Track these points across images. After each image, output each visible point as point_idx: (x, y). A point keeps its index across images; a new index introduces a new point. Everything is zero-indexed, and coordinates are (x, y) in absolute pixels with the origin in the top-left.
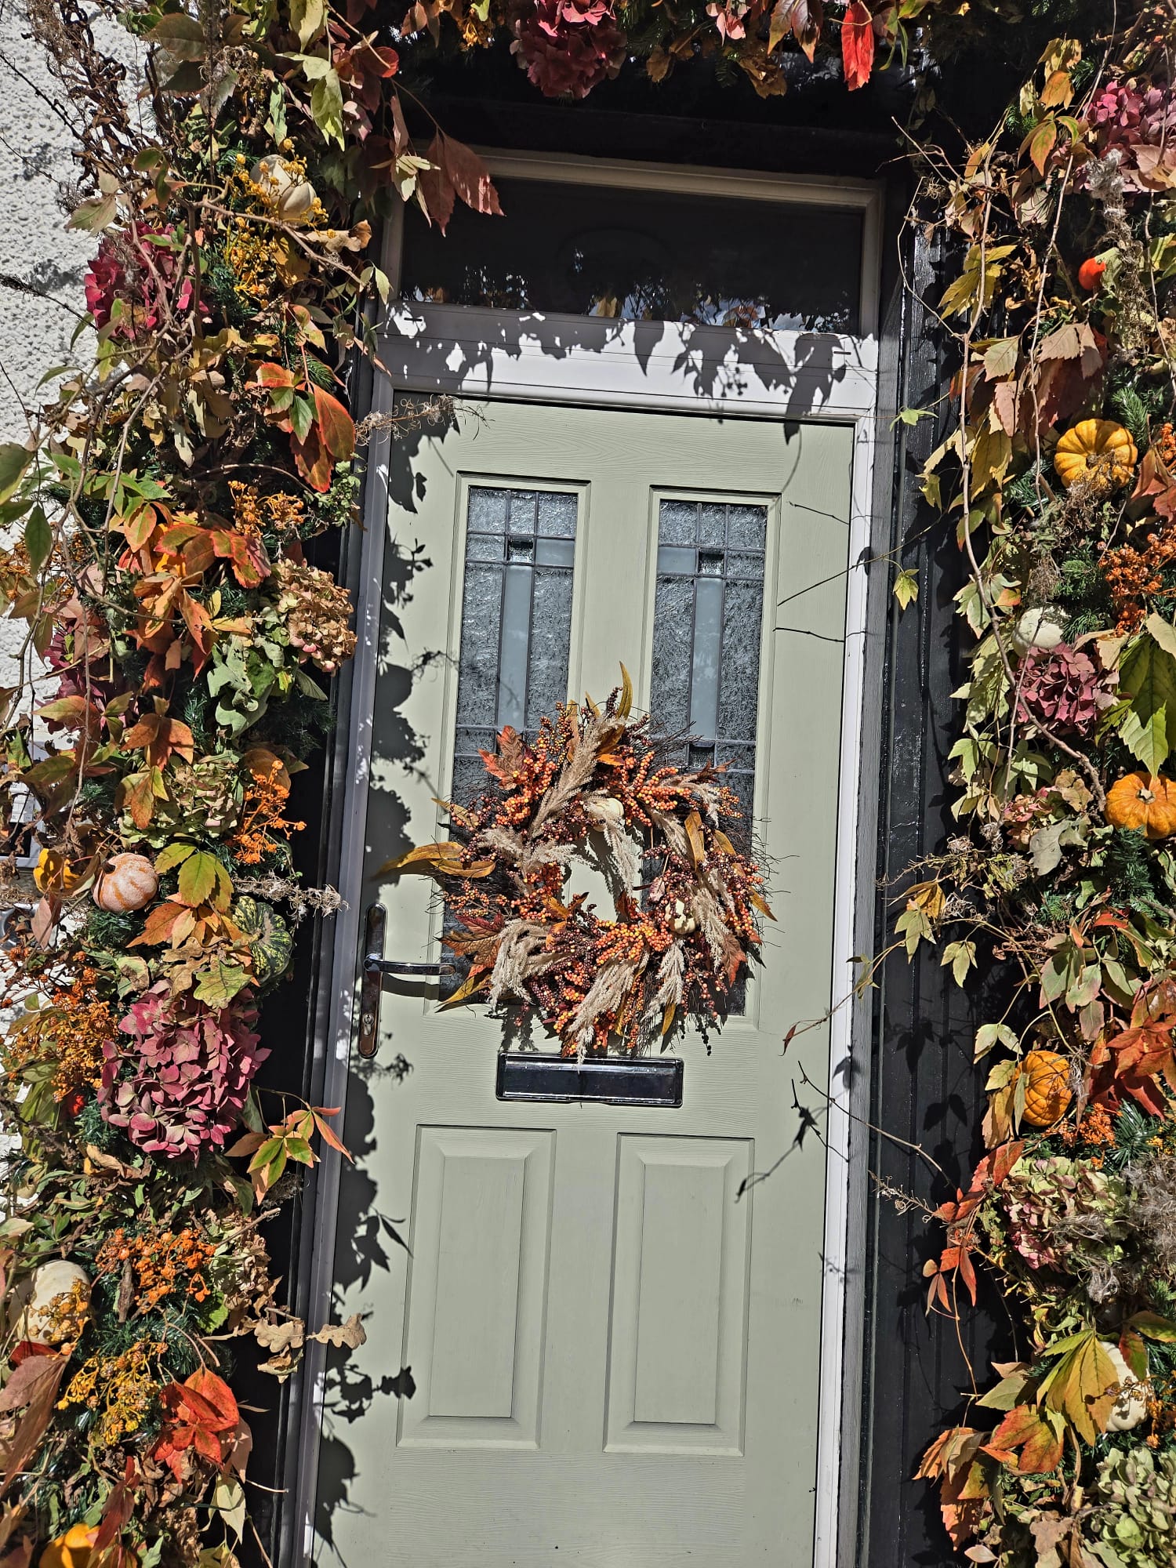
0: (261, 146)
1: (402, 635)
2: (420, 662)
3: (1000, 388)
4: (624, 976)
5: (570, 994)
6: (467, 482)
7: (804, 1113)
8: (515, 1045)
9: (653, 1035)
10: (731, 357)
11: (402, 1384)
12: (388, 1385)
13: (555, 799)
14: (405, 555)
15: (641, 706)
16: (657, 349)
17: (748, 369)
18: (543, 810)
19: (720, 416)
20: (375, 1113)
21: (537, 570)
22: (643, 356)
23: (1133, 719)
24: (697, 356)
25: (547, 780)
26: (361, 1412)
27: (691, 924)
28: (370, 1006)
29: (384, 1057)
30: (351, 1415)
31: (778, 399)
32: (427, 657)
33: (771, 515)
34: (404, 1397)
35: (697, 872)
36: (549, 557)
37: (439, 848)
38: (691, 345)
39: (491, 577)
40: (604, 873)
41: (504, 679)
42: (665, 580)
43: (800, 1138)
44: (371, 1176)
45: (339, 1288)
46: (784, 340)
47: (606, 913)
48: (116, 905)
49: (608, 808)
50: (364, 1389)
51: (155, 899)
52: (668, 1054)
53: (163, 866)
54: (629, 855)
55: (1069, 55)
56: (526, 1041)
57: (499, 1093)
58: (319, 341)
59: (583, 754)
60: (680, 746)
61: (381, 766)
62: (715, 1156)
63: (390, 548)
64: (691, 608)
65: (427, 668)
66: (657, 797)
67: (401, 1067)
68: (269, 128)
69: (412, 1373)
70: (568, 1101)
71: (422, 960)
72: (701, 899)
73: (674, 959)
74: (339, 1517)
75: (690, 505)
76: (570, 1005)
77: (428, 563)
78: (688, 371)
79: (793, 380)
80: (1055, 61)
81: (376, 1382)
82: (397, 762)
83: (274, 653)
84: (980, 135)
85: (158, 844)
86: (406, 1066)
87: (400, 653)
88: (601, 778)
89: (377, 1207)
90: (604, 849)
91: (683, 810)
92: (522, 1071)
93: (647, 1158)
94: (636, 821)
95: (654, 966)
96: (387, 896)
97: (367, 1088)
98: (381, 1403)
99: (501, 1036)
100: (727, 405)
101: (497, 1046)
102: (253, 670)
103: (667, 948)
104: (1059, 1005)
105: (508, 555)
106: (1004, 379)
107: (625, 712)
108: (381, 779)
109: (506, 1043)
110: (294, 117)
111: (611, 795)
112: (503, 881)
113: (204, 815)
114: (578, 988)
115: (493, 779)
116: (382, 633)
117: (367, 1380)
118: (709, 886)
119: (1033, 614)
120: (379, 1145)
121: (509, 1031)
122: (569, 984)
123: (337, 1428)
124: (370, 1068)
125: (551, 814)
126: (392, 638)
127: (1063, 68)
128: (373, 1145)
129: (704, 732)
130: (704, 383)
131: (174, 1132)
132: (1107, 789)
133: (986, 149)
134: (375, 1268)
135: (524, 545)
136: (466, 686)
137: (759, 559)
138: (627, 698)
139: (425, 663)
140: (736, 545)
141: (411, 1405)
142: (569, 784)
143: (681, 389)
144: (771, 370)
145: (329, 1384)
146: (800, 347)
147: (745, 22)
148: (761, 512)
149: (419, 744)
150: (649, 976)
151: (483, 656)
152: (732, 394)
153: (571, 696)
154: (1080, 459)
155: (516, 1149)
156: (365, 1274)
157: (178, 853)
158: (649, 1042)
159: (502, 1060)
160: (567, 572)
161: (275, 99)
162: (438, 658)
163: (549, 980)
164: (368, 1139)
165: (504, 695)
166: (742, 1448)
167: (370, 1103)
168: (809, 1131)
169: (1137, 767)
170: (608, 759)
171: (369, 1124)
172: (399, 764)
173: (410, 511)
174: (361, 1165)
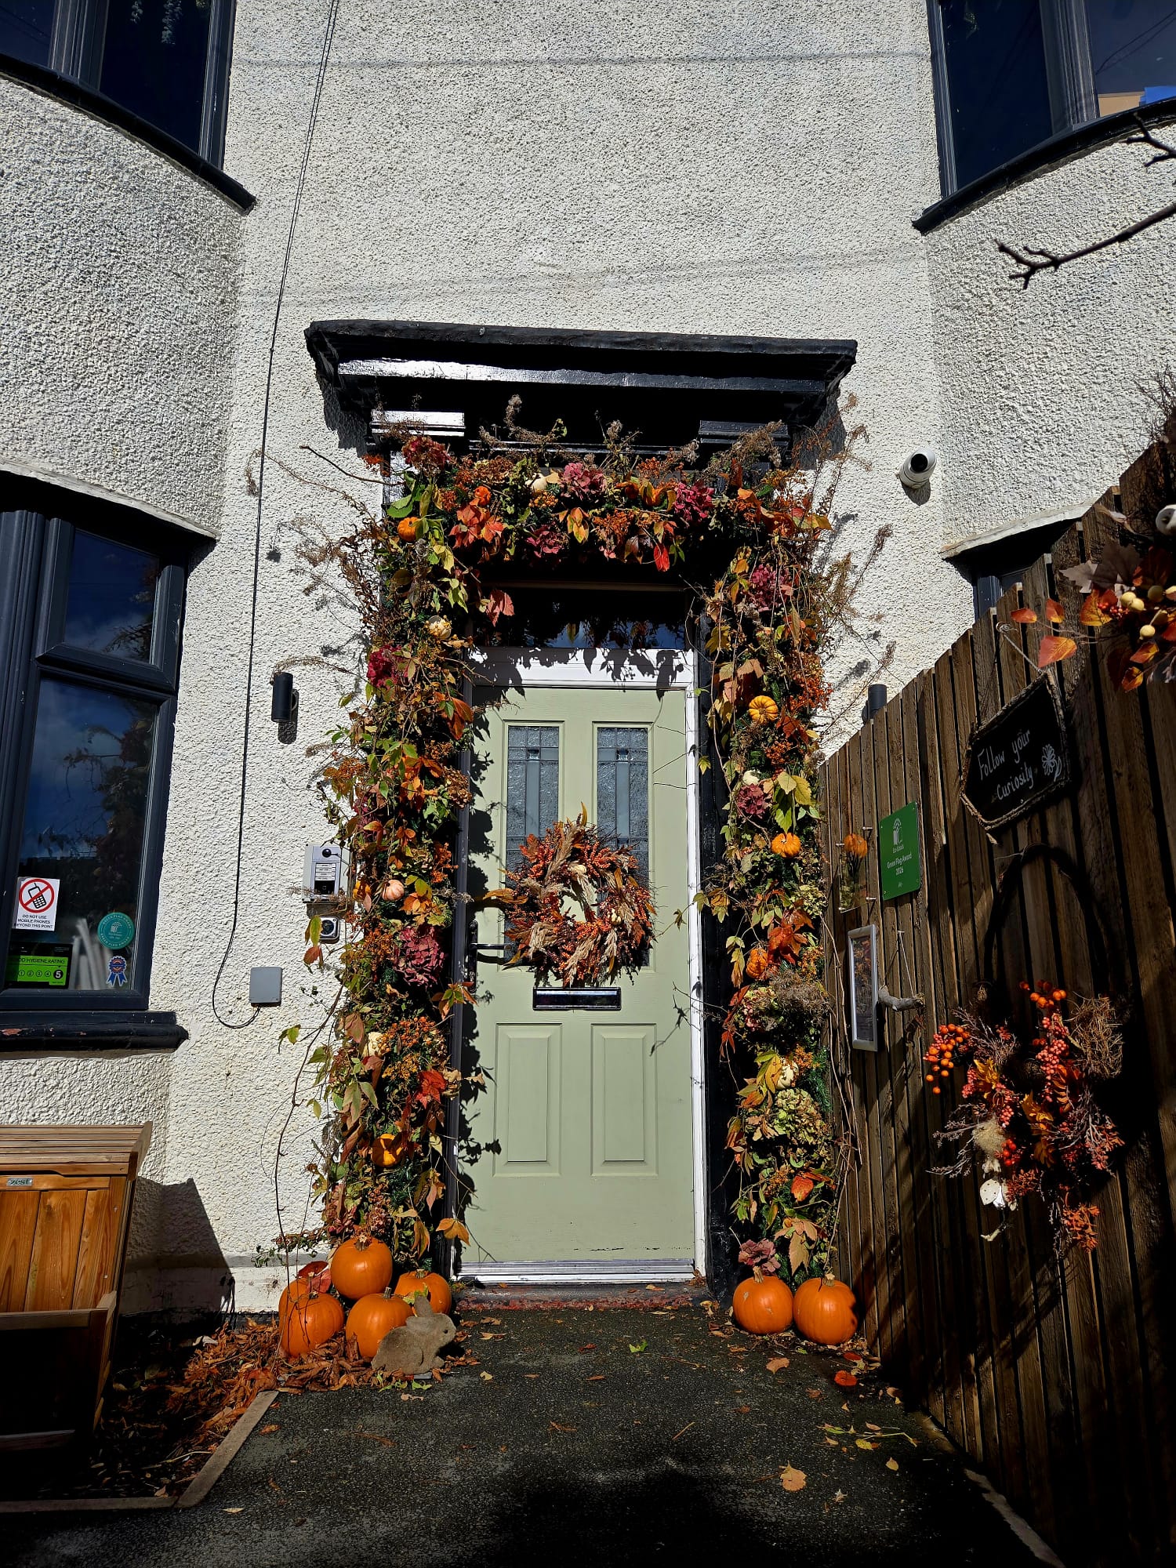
0: (430, 612)
1: (481, 795)
2: (489, 808)
3: (727, 685)
4: (590, 944)
5: (564, 954)
6: (507, 724)
7: (680, 1011)
8: (541, 984)
9: (606, 977)
10: (627, 663)
11: (495, 1147)
12: (488, 1147)
13: (554, 866)
14: (482, 759)
15: (592, 821)
16: (595, 661)
17: (634, 667)
18: (549, 871)
19: (624, 689)
20: (477, 1019)
21: (542, 763)
22: (588, 664)
23: (780, 813)
24: (611, 663)
25: (550, 858)
26: (476, 1160)
27: (619, 919)
28: (472, 967)
29: (480, 992)
30: (472, 1162)
31: (651, 680)
32: (493, 805)
33: (649, 734)
34: (496, 1154)
35: (621, 895)
36: (546, 756)
37: (502, 892)
38: (608, 658)
39: (520, 767)
40: (580, 902)
41: (529, 813)
42: (601, 764)
43: (679, 1023)
44: (477, 1049)
45: (464, 1102)
46: (651, 654)
47: (581, 918)
48: (392, 898)
49: (580, 869)
50: (476, 1150)
51: (404, 896)
52: (613, 985)
53: (408, 883)
54: (591, 894)
55: (746, 552)
56: (546, 982)
57: (534, 1006)
58: (453, 681)
59: (567, 843)
60: (611, 839)
61: (473, 857)
62: (638, 1034)
63: (474, 756)
64: (615, 777)
65: (492, 810)
66: (601, 863)
67: (489, 997)
68: (432, 604)
69: (499, 1142)
70: (569, 1009)
71: (496, 943)
72: (624, 908)
73: (613, 936)
74: (468, 1212)
75: (611, 729)
76: (565, 959)
77: (492, 762)
78: (608, 670)
79: (657, 672)
80: (742, 554)
81: (483, 1146)
83: (445, 802)
84: (719, 576)
85: (405, 875)
86: (491, 996)
87: (480, 804)
88: (576, 855)
89: (481, 1063)
90: (578, 888)
91: (613, 868)
92: (544, 996)
93: (606, 1036)
94: (592, 875)
95: (603, 940)
96: (479, 917)
97: (473, 1007)
98: (486, 1156)
99: (534, 980)
100: (626, 684)
101: (533, 985)
102: (438, 809)
103: (609, 930)
104: (758, 927)
105: (528, 756)
106: (728, 680)
107: (584, 824)
108: (474, 862)
109: (537, 984)
110: (441, 600)
111: (580, 863)
112: (532, 906)
113: (421, 864)
114: (569, 953)
115: (525, 859)
116: (472, 795)
117: (479, 1145)
118: (626, 901)
119: (748, 773)
120: (480, 1034)
121: (538, 977)
122: (564, 951)
123: (465, 1168)
124: (475, 998)
125: (553, 873)
126: (477, 797)
127: (745, 557)
128: (477, 1034)
129: (623, 832)
130: (616, 674)
131: (420, 977)
132: (772, 839)
133: (721, 583)
134: (480, 1092)
135: (536, 751)
136: (511, 818)
137: (645, 753)
138: (585, 818)
139: (491, 808)
140: (635, 746)
141: (500, 1158)
142: (560, 859)
143: (606, 677)
144: (645, 667)
145: (461, 1148)
146: (659, 657)
147: (615, 551)
148: (645, 731)
149: (490, 845)
150: (601, 946)
151: (519, 803)
152: (628, 679)
153: (560, 819)
154: (757, 711)
155: (543, 1033)
156: (475, 1095)
157: (412, 879)
159: (535, 991)
160: (556, 763)
161: (435, 594)
162: (497, 805)
163: (554, 949)
164: (475, 1031)
165: (529, 821)
166: (658, 1172)
167: (475, 1014)
168: (683, 1020)
169: (781, 831)
170: (578, 846)
171: (475, 1024)
172: (482, 855)
173: (482, 739)
174: (471, 1044)
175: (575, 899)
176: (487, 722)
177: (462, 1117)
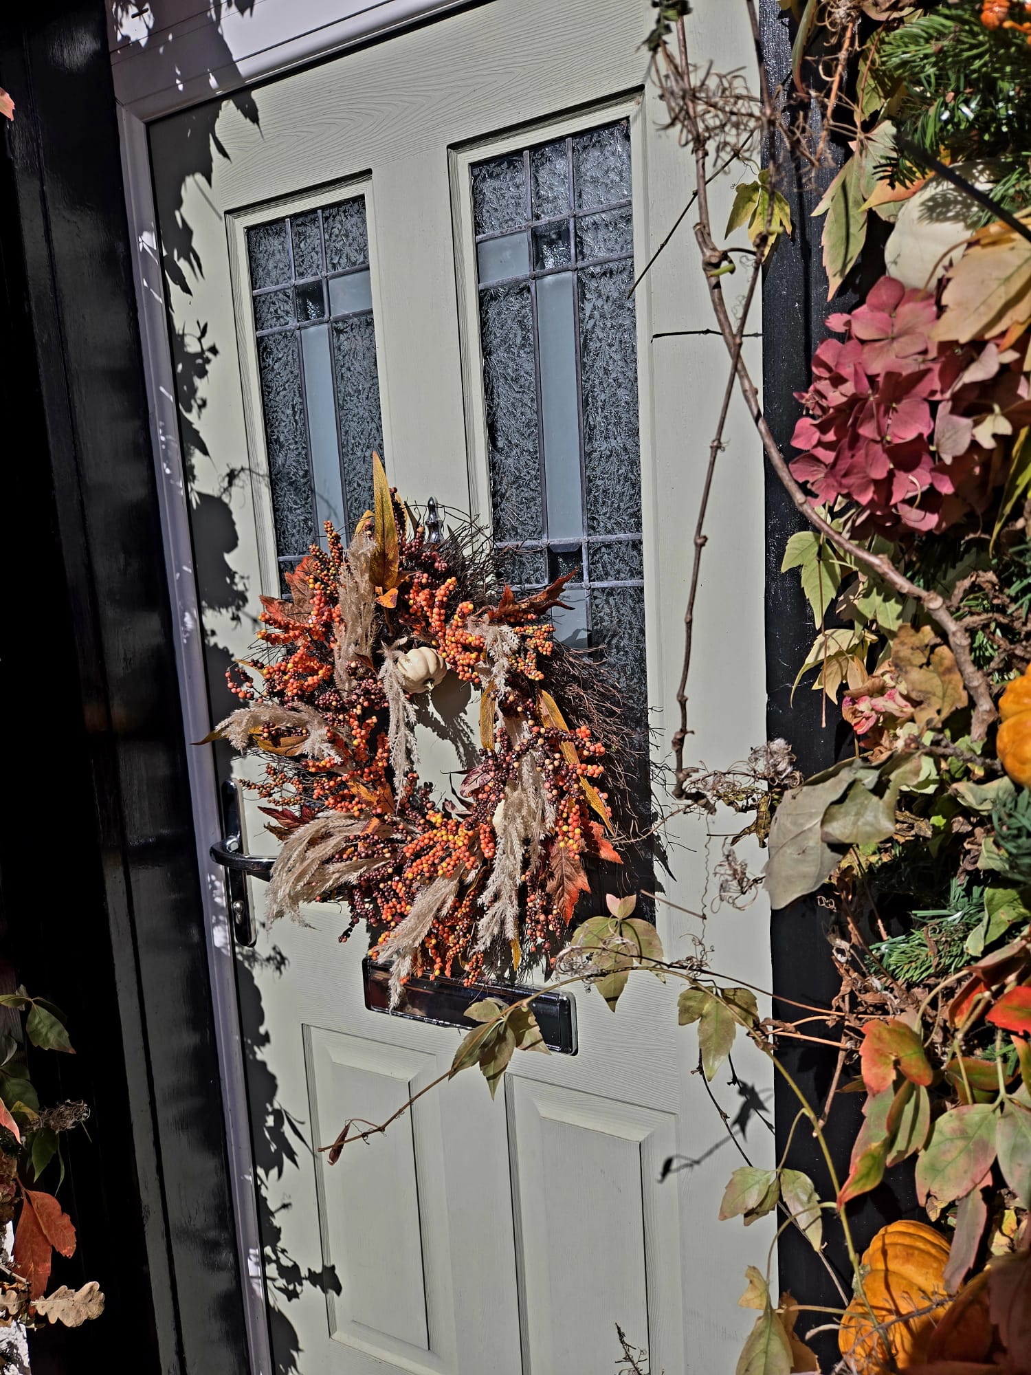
1: (205, 452)
2: (226, 484)
7: (747, 1090)
9: (533, 958)
11: (328, 1281)
12: (314, 1278)
14: (191, 344)
20: (263, 1004)
26: (297, 1294)
29: (262, 947)
30: (289, 1294)
32: (232, 476)
33: (635, 133)
34: (332, 1293)
36: (344, 302)
40: (454, 742)
41: (319, 487)
43: (741, 1122)
44: (271, 1068)
45: (260, 1172)
50: (294, 1275)
57: (369, 1004)
63: (175, 341)
65: (234, 490)
67: (279, 960)
69: (337, 1272)
77: (214, 350)
82: (224, 611)
86: (283, 959)
87: (208, 480)
89: (280, 1101)
93: (543, 1110)
97: (252, 978)
98: (312, 1292)
108: (213, 633)
116: (185, 455)
117: (297, 1266)
120: (272, 1038)
124: (253, 958)
126: (197, 458)
128: (267, 1037)
134: (286, 1161)
139: (230, 484)
141: (341, 1303)
145: (267, 1259)
148: (623, 129)
149: (240, 587)
156: (280, 1165)
158: (529, 966)
160: (366, 319)
162: (242, 474)
164: (262, 1030)
171: (260, 1018)
172: (226, 614)
173: (186, 289)
174: (259, 1056)
175: (443, 734)
176: (188, 232)
177: (261, 1201)
